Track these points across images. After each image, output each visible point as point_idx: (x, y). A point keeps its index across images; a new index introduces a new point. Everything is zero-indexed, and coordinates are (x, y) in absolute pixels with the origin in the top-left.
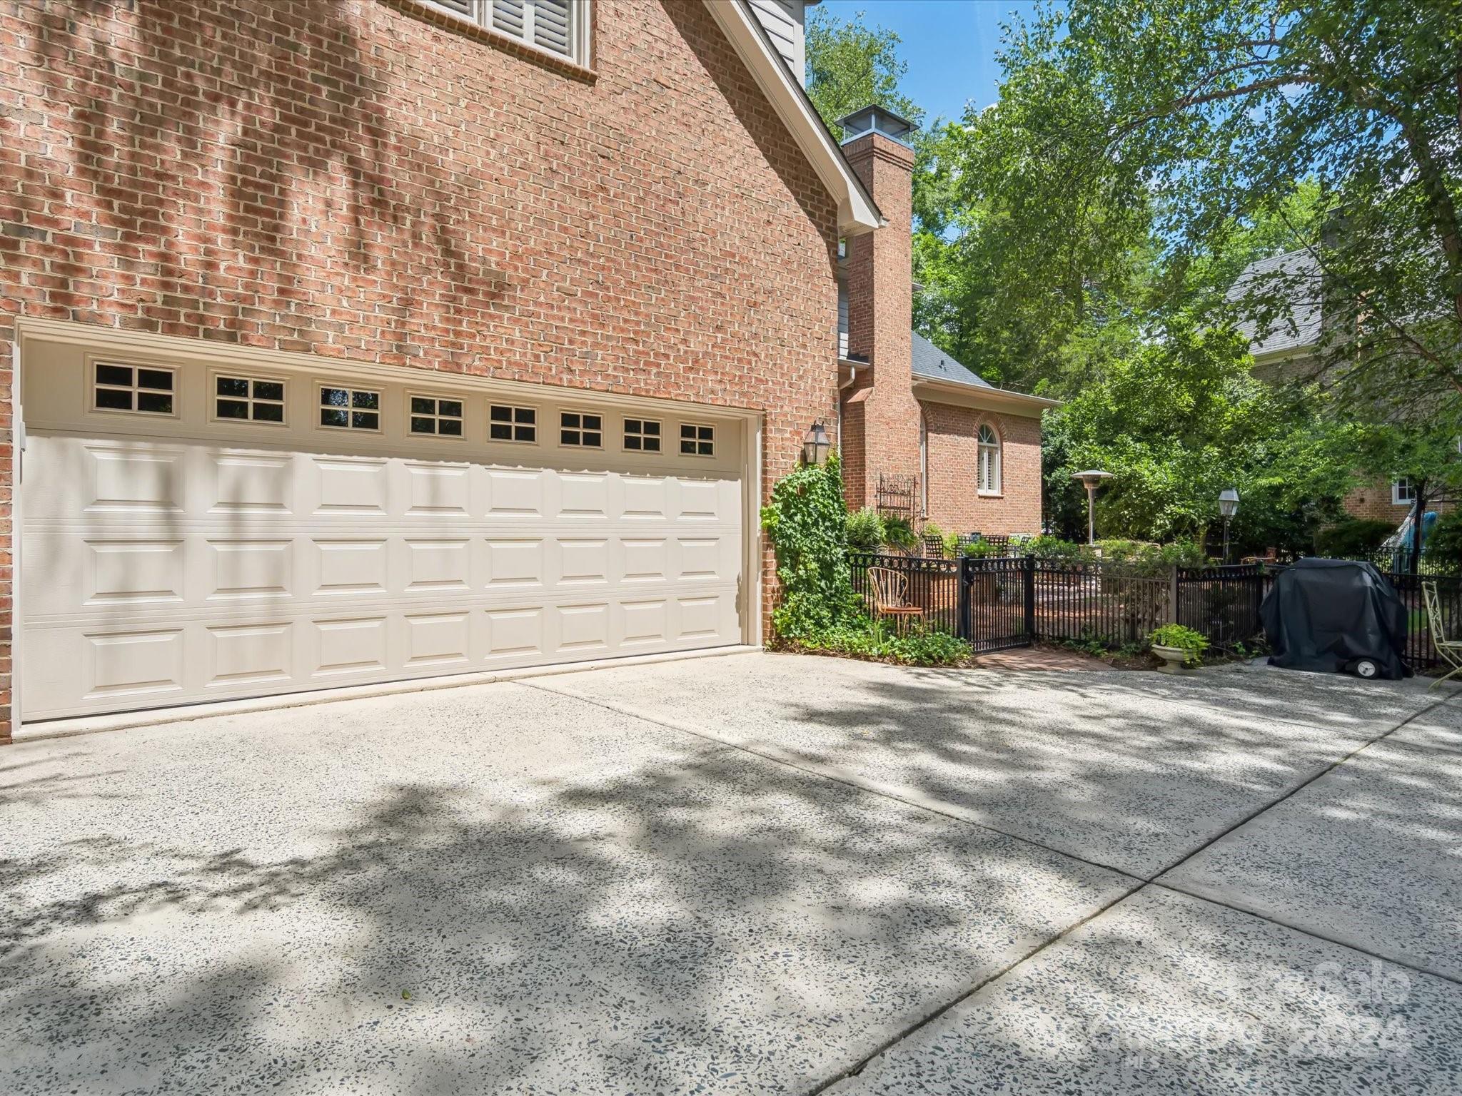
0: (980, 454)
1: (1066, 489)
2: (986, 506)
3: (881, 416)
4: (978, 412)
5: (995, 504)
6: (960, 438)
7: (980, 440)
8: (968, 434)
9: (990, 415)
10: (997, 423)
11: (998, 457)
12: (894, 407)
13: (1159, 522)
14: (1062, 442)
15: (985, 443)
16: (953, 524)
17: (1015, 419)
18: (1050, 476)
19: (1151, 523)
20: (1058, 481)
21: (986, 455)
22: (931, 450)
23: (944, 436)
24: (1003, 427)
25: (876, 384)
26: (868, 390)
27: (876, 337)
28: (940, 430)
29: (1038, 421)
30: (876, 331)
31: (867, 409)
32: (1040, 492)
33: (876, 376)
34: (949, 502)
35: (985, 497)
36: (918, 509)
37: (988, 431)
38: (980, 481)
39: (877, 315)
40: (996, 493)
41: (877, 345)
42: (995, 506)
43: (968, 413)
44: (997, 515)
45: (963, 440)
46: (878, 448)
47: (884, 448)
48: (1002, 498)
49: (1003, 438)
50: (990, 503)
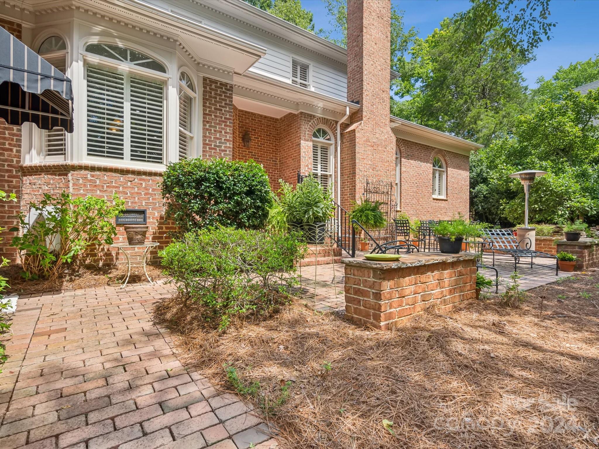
0: (434, 174)
1: (484, 197)
2: (437, 205)
3: (368, 140)
4: (433, 149)
5: (443, 204)
6: (422, 163)
7: (434, 166)
8: (427, 161)
9: (440, 151)
10: (444, 156)
11: (444, 177)
12: (377, 135)
13: (560, 213)
14: (481, 170)
15: (437, 168)
16: (417, 215)
17: (456, 155)
18: (474, 189)
19: (554, 213)
20: (479, 192)
21: (437, 175)
22: (403, 169)
23: (412, 161)
24: (447, 158)
25: (364, 119)
26: (359, 123)
27: (365, 87)
28: (410, 157)
29: (468, 157)
30: (365, 83)
31: (357, 135)
32: (468, 198)
33: (364, 114)
34: (414, 201)
35: (437, 200)
36: (393, 203)
37: (439, 161)
38: (434, 190)
39: (365, 72)
40: (443, 197)
41: (365, 93)
42: (442, 205)
43: (427, 148)
44: (444, 211)
45: (423, 164)
46: (365, 162)
47: (370, 162)
48: (447, 200)
49: (448, 165)
50: (440, 203)
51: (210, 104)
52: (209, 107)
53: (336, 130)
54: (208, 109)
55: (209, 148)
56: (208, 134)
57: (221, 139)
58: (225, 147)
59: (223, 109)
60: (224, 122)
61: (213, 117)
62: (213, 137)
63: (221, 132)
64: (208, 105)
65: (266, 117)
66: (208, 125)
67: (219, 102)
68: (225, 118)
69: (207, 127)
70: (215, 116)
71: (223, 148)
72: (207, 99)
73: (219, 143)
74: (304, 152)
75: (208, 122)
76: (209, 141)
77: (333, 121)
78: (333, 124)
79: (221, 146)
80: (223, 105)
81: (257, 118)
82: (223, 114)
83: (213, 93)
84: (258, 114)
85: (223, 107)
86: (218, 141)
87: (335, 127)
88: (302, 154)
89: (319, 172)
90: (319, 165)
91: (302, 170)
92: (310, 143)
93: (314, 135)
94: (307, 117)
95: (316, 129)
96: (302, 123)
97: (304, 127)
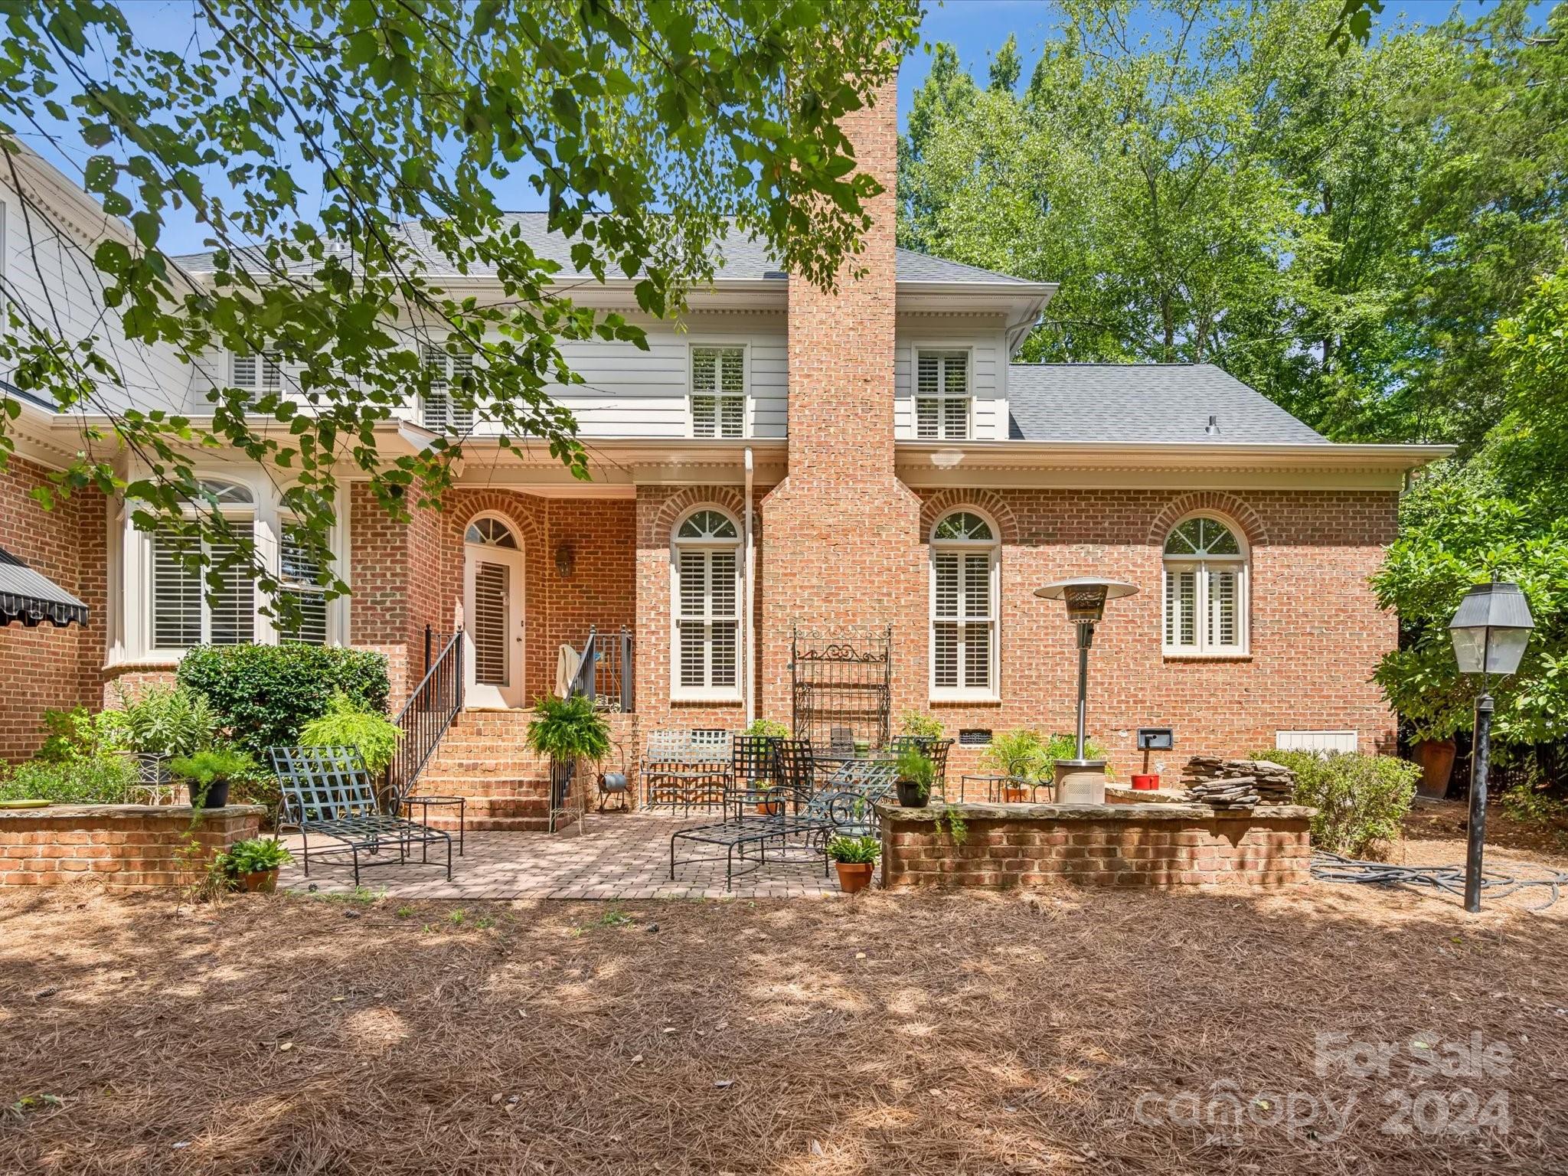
3: (806, 524)
4: (1165, 495)
6: (1103, 551)
7: (1182, 550)
8: (1132, 541)
9: (1207, 498)
10: (1231, 512)
11: (1243, 580)
15: (1198, 556)
17: (1306, 499)
21: (1201, 579)
23: (1052, 550)
24: (1250, 517)
25: (791, 474)
26: (780, 482)
28: (1044, 538)
33: (794, 457)
37: (1214, 530)
42: (1221, 678)
43: (1132, 500)
45: (1111, 554)
46: (796, 582)
47: (815, 581)
48: (1249, 660)
49: (1255, 540)
50: (1205, 672)
51: (363, 527)
52: (362, 534)
53: (744, 508)
54: (360, 539)
55: (363, 609)
56: (360, 584)
57: (384, 588)
58: (392, 602)
59: (388, 532)
60: (389, 555)
61: (369, 550)
62: (369, 587)
63: (385, 575)
64: (360, 530)
65: (614, 502)
66: (359, 567)
67: (380, 521)
68: (393, 548)
69: (359, 570)
70: (373, 548)
71: (388, 604)
72: (358, 521)
73: (382, 595)
74: (646, 577)
75: (359, 562)
76: (363, 595)
77: (734, 487)
78: (734, 496)
79: (384, 602)
80: (389, 523)
81: (594, 508)
82: (388, 542)
83: (369, 506)
84: (596, 501)
85: (388, 528)
86: (378, 594)
87: (740, 502)
88: (641, 581)
89: (708, 618)
90: (708, 601)
91: (641, 619)
92: (663, 554)
93: (687, 531)
94: (655, 493)
95: (684, 515)
96: (641, 509)
97: (646, 518)
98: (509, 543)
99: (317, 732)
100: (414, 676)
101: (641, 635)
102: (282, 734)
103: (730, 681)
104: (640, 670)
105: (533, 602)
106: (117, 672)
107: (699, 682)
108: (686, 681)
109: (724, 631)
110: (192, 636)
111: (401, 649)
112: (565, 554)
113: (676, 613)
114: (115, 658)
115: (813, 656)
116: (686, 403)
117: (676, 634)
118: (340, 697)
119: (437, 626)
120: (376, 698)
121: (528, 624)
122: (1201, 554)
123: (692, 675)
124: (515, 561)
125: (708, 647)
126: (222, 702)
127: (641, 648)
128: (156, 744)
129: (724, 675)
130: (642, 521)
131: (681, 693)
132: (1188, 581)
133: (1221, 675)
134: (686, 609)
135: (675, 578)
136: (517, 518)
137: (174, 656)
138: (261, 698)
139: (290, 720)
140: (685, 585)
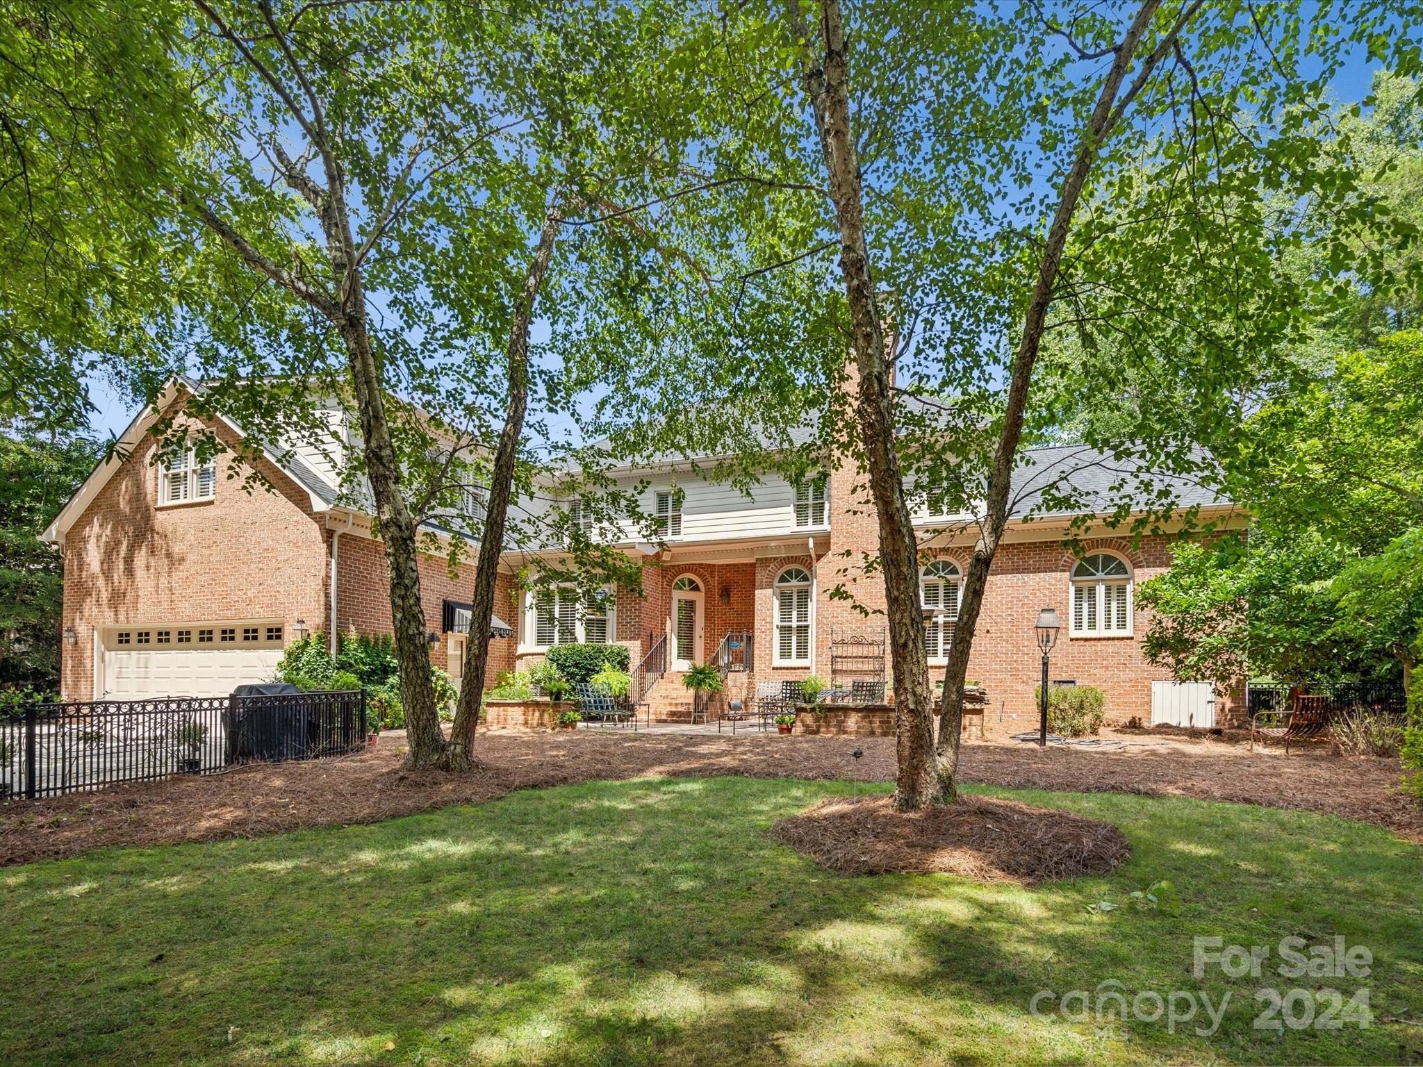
2: (1088, 649)
6: (1029, 577)
8: (1048, 571)
11: (1131, 590)
15: (1098, 577)
21: (1100, 590)
35: (1087, 640)
45: (1034, 579)
46: (834, 604)
47: (844, 604)
48: (1132, 638)
49: (1137, 565)
50: (1099, 646)
55: (622, 626)
56: (620, 614)
57: (631, 616)
58: (635, 622)
65: (745, 565)
66: (620, 607)
71: (633, 623)
74: (760, 604)
76: (622, 619)
79: (631, 622)
86: (628, 619)
87: (809, 563)
88: (757, 606)
89: (794, 624)
90: (795, 614)
91: (757, 625)
92: (769, 592)
93: (782, 579)
94: (765, 562)
95: (781, 572)
96: (758, 570)
97: (761, 575)
98: (696, 588)
99: (598, 680)
100: (644, 652)
101: (757, 633)
102: (583, 680)
103: (806, 656)
104: (756, 652)
105: (709, 618)
106: (521, 656)
107: (790, 656)
108: (782, 656)
109: (802, 630)
110: (551, 641)
111: (638, 643)
112: (726, 593)
113: (777, 621)
114: (521, 649)
115: (843, 642)
116: (791, 509)
117: (776, 633)
118: (607, 664)
119: (656, 633)
120: (623, 666)
121: (705, 628)
122: (1100, 575)
123: (785, 653)
124: (699, 598)
125: (794, 638)
126: (562, 667)
127: (757, 640)
128: (539, 681)
129: (802, 653)
130: (758, 576)
131: (778, 662)
132: (1092, 591)
133: (1111, 647)
134: (783, 619)
135: (776, 603)
136: (700, 576)
137: (544, 649)
138: (576, 665)
139: (587, 675)
140: (782, 606)
